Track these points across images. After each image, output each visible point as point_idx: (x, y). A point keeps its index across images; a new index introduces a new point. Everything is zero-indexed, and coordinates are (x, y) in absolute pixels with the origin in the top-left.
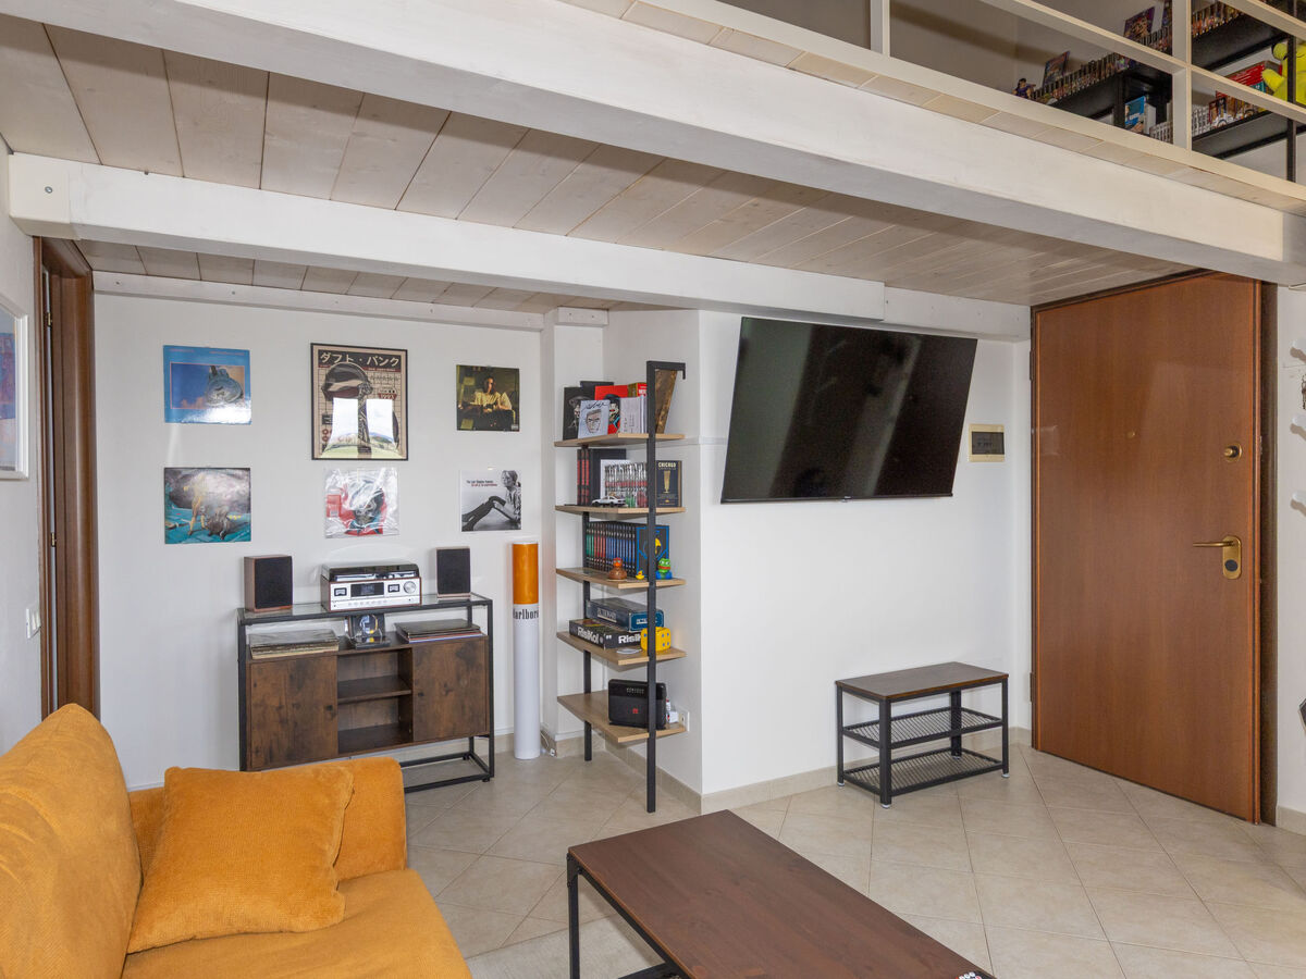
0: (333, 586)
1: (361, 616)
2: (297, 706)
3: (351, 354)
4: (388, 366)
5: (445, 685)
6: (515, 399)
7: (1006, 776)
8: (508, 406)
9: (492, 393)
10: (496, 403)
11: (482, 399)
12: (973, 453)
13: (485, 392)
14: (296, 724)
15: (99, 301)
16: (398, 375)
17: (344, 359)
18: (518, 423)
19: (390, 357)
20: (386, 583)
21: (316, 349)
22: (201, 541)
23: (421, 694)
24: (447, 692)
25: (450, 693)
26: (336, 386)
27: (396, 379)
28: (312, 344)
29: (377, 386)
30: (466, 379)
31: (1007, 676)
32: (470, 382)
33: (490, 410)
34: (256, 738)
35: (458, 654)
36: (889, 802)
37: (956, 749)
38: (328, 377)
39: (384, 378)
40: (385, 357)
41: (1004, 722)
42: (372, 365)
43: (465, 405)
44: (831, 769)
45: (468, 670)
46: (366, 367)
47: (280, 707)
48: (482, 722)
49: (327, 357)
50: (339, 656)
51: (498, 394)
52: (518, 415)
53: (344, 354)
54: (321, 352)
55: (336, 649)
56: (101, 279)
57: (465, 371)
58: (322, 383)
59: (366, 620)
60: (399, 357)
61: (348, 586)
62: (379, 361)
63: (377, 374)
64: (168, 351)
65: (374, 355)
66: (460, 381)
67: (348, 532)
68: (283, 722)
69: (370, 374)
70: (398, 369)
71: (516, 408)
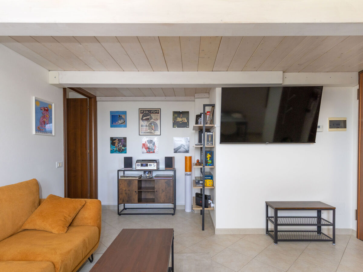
0: (137, 164)
1: (146, 171)
2: (129, 190)
3: (148, 110)
4: (156, 113)
5: (163, 190)
6: (188, 119)
7: (334, 244)
8: (186, 121)
9: (182, 118)
10: (183, 121)
11: (179, 119)
12: (330, 128)
13: (180, 118)
14: (129, 194)
15: (98, 103)
16: (158, 115)
17: (146, 112)
18: (188, 125)
19: (156, 110)
20: (149, 164)
21: (140, 110)
22: (117, 153)
23: (157, 191)
24: (163, 192)
25: (164, 192)
26: (144, 118)
27: (158, 116)
28: (139, 109)
29: (153, 118)
30: (175, 115)
31: (335, 208)
32: (176, 115)
33: (181, 122)
34: (121, 196)
35: (166, 182)
36: (277, 243)
37: (319, 231)
38: (142, 116)
39: (155, 116)
40: (155, 110)
41: (333, 225)
42: (152, 113)
43: (175, 121)
44: (264, 229)
45: (168, 187)
46: (151, 113)
47: (125, 190)
48: (172, 200)
49: (142, 111)
50: (138, 180)
51: (183, 118)
52: (189, 123)
53: (146, 110)
54: (141, 110)
55: (138, 178)
56: (98, 99)
57: (175, 113)
58: (141, 118)
59: (147, 172)
60: (158, 110)
61: (140, 164)
62: (154, 112)
63: (153, 115)
64: (111, 112)
65: (152, 110)
66: (173, 115)
67: (147, 152)
68: (126, 193)
69: (152, 115)
70: (158, 113)
71: (188, 122)
